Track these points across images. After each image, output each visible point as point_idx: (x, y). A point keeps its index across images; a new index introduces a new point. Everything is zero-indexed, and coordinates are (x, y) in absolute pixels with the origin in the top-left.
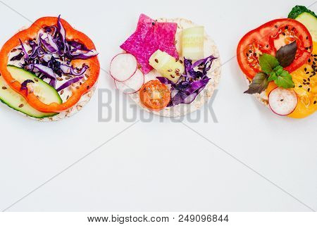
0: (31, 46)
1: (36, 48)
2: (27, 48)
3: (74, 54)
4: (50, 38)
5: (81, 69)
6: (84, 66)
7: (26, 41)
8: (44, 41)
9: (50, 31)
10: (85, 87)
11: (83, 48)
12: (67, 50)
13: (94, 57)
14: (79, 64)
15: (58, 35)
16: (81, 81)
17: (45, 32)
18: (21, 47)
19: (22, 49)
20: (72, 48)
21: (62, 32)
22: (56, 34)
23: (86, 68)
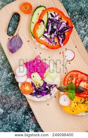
0: (59, 19)
1: (58, 22)
2: (57, 18)
3: (59, 37)
4: (63, 26)
5: (55, 42)
8: (62, 24)
9: (67, 25)
10: (48, 45)
11: (63, 40)
12: (61, 34)
13: (60, 46)
14: (56, 40)
15: (65, 29)
16: (50, 43)
17: (66, 23)
19: (56, 16)
20: (62, 36)
21: (67, 30)
22: (66, 28)
23: (55, 44)
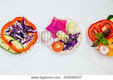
1: (15, 28)
2: (12, 28)
3: (28, 31)
4: (20, 25)
5: (31, 36)
6: (32, 35)
7: (11, 26)
8: (18, 26)
9: (20, 22)
10: (32, 43)
11: (32, 29)
12: (26, 29)
13: (36, 32)
15: (23, 24)
16: (31, 41)
17: (18, 22)
18: (9, 27)
19: (10, 28)
20: (28, 28)
21: (25, 23)
22: (22, 23)
23: (33, 36)
